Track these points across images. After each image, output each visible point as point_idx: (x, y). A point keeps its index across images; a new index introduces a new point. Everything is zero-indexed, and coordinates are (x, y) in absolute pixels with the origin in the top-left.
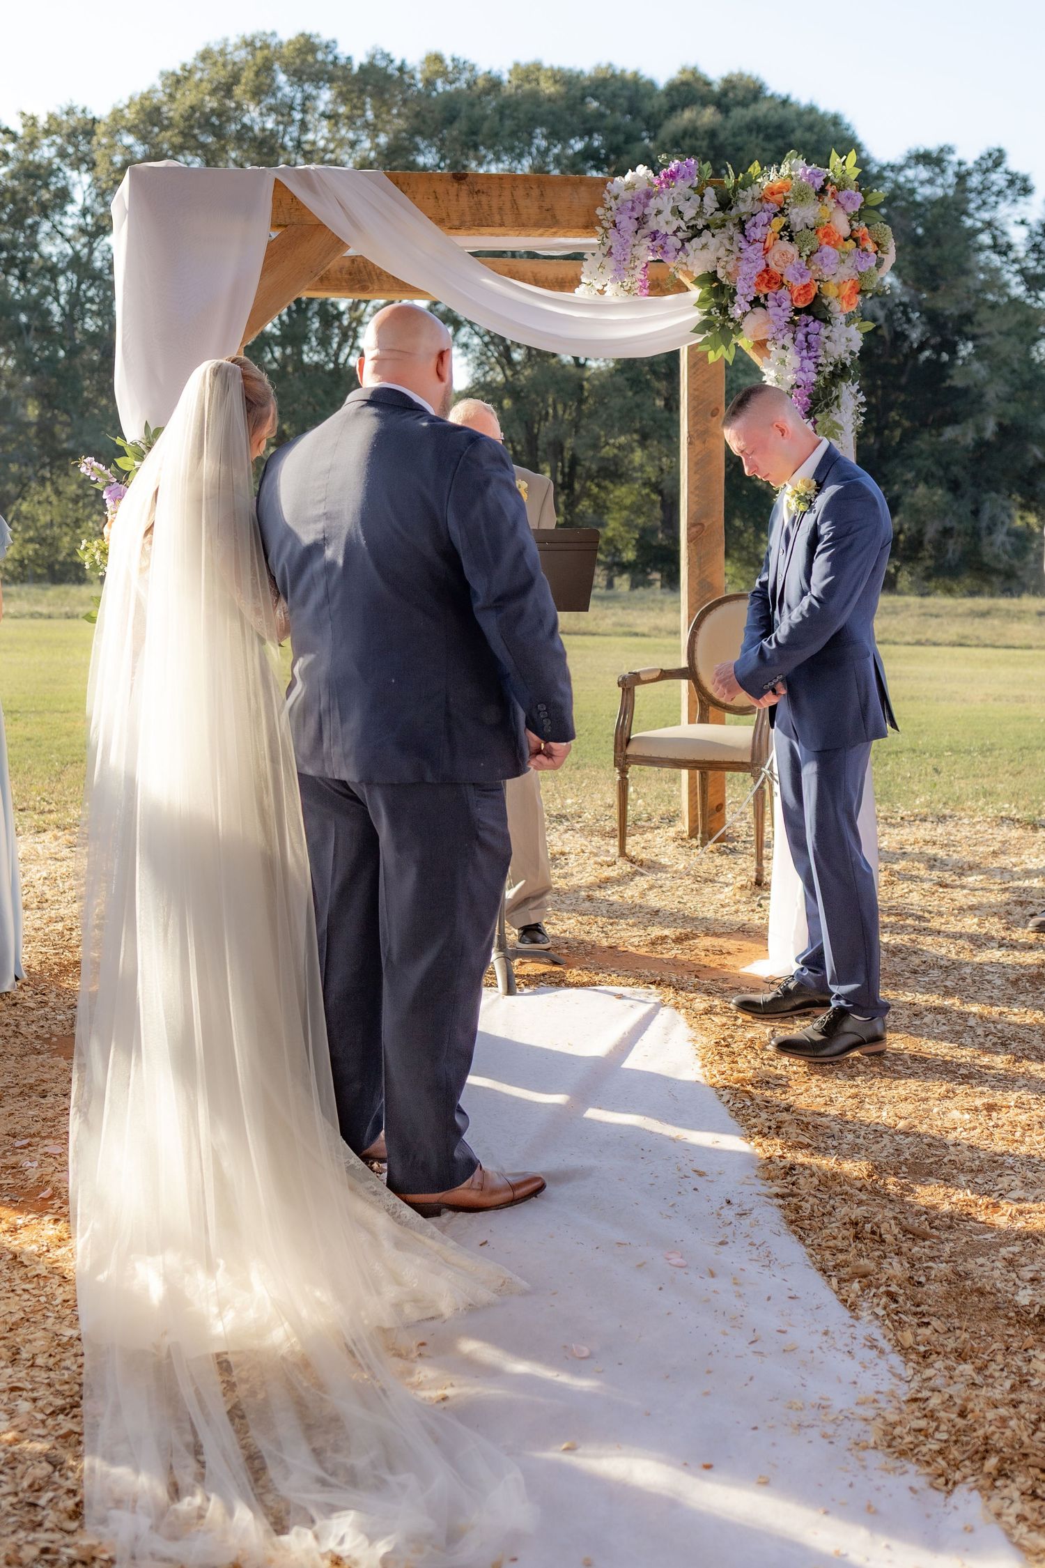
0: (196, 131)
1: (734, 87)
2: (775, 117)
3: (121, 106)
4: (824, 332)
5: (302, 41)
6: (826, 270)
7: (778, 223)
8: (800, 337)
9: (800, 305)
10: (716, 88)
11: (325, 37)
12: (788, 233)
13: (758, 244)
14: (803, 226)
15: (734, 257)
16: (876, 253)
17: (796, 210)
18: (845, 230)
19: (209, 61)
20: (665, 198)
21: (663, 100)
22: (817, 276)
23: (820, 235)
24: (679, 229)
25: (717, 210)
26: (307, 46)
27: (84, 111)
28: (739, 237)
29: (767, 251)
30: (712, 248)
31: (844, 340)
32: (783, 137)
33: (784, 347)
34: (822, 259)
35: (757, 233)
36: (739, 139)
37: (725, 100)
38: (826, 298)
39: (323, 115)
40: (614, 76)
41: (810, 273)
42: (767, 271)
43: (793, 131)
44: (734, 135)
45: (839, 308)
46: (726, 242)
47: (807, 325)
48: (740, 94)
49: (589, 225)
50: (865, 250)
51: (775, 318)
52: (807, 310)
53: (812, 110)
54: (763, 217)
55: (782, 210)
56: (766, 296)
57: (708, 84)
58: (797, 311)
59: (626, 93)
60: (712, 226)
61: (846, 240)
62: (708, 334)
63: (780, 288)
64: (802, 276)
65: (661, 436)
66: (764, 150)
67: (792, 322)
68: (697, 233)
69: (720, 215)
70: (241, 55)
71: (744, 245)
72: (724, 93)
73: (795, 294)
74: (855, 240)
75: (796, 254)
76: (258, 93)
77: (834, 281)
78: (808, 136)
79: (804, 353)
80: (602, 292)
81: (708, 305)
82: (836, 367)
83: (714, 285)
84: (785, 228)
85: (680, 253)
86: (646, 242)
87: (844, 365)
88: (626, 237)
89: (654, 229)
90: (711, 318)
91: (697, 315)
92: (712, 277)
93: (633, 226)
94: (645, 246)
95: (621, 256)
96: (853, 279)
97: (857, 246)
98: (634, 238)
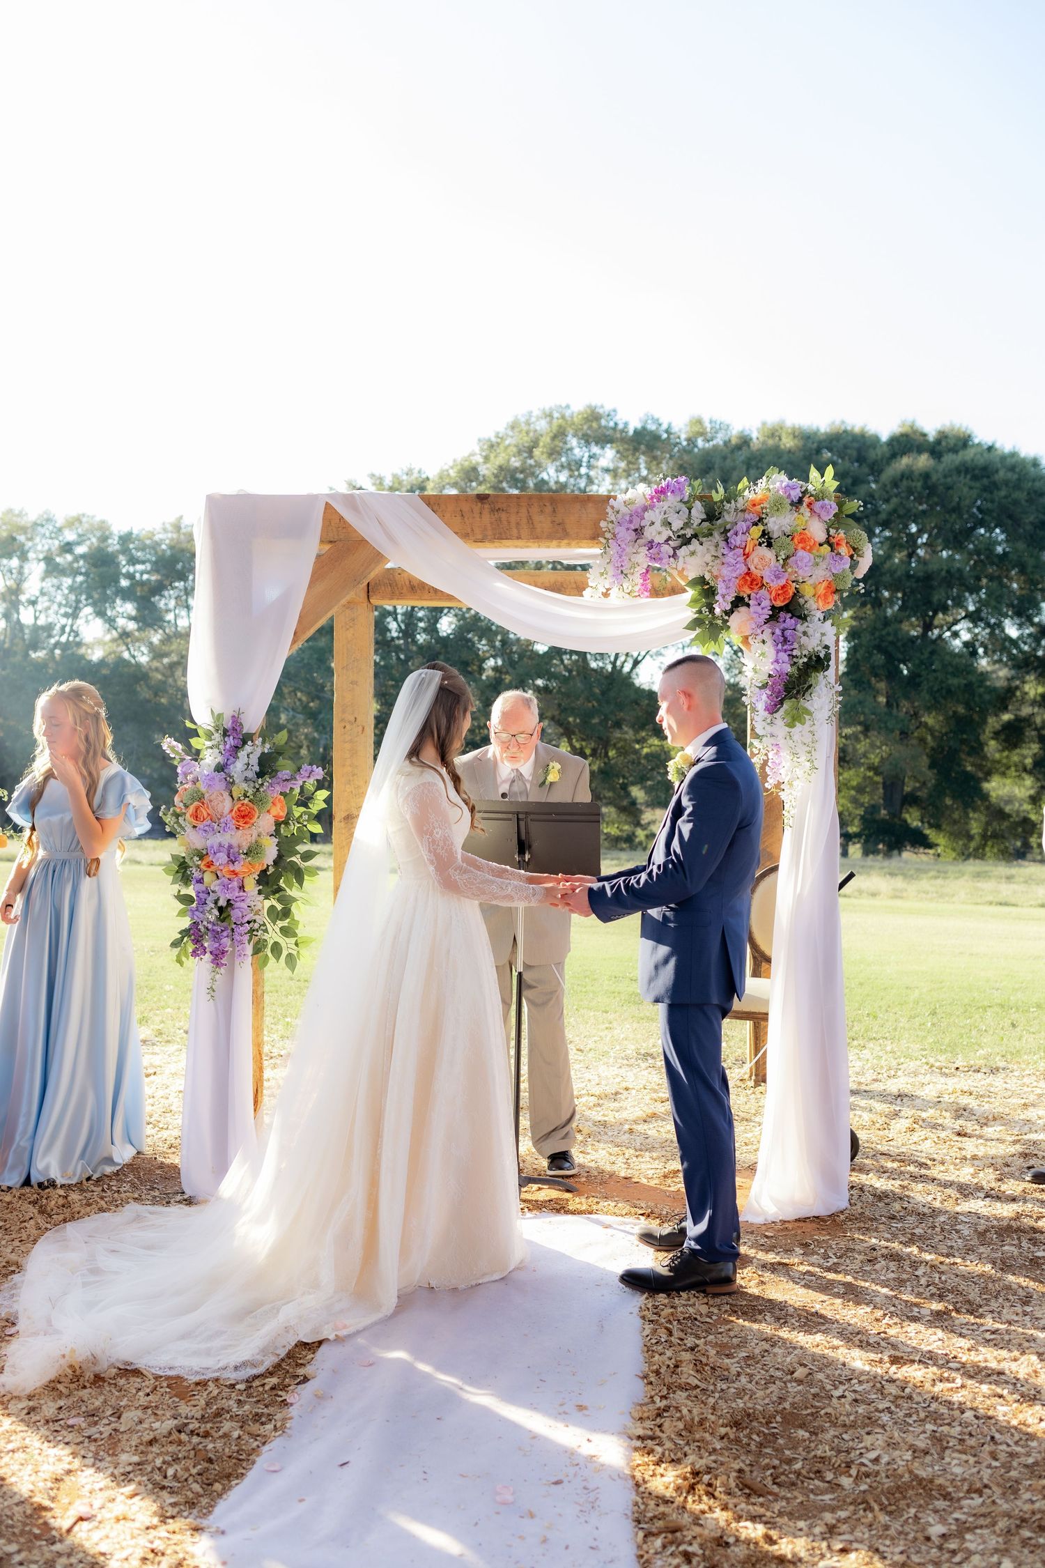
0: (504, 485)
1: (946, 437)
2: (981, 461)
3: (446, 467)
4: (801, 628)
5: (589, 411)
6: (800, 572)
7: (756, 532)
8: (778, 632)
9: (779, 604)
10: (931, 438)
11: (608, 407)
12: (767, 539)
13: (737, 550)
14: (780, 534)
15: (718, 561)
16: (851, 557)
17: (774, 519)
18: (822, 537)
19: (516, 430)
20: (657, 511)
21: (885, 449)
22: (793, 578)
23: (796, 540)
24: (669, 538)
25: (703, 520)
26: (593, 416)
27: (419, 472)
28: (722, 544)
29: (747, 555)
30: (699, 554)
31: (819, 635)
32: (988, 477)
33: (764, 642)
34: (797, 563)
35: (737, 541)
36: (949, 480)
37: (938, 448)
38: (802, 597)
39: (607, 470)
40: (845, 431)
41: (787, 574)
42: (749, 573)
43: (997, 471)
44: (945, 477)
45: (815, 606)
46: (712, 548)
47: (784, 622)
48: (952, 442)
49: (595, 536)
50: (839, 554)
51: (755, 615)
52: (786, 609)
53: (1013, 455)
54: (742, 526)
55: (761, 520)
56: (749, 596)
57: (925, 435)
58: (777, 610)
59: (856, 445)
60: (700, 536)
61: (821, 545)
62: (698, 630)
63: (761, 588)
64: (779, 577)
65: (880, 728)
66: (971, 488)
67: (771, 620)
68: (686, 542)
69: (706, 524)
70: (542, 426)
71: (727, 551)
72: (938, 442)
73: (773, 594)
74: (831, 545)
75: (774, 558)
76: (554, 453)
77: (810, 582)
78: (1009, 475)
79: (780, 645)
80: (606, 595)
81: (699, 605)
82: (810, 658)
83: (706, 587)
84: (764, 534)
85: (672, 559)
86: (644, 550)
87: (818, 657)
88: (623, 546)
89: (650, 539)
90: (701, 616)
91: (690, 614)
92: (702, 581)
93: (631, 536)
94: (643, 554)
95: (618, 562)
96: (828, 580)
97: (832, 551)
98: (633, 547)
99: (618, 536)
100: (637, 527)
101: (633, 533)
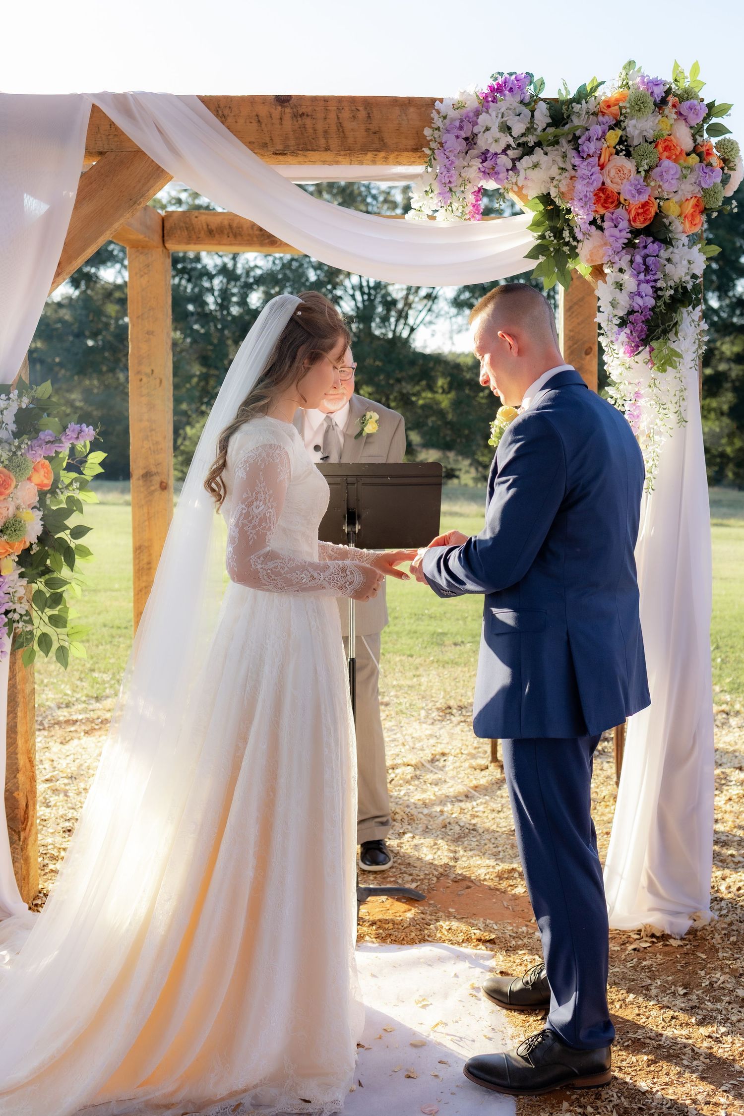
4: (664, 254)
6: (665, 186)
7: (613, 137)
8: (638, 259)
9: (639, 225)
12: (625, 147)
13: (592, 160)
14: (641, 140)
15: (566, 174)
16: (722, 169)
17: (633, 122)
18: (688, 145)
20: (494, 114)
22: (656, 193)
23: (660, 148)
24: (509, 147)
25: (549, 125)
28: (572, 153)
29: (602, 167)
30: (543, 166)
31: (685, 262)
33: (621, 270)
34: (661, 175)
35: (591, 148)
38: (667, 217)
41: (649, 189)
42: (603, 188)
45: (681, 228)
46: (559, 159)
47: (645, 247)
50: (710, 165)
51: (612, 240)
52: (647, 231)
54: (598, 130)
56: (602, 217)
58: (636, 233)
60: (545, 144)
61: (688, 154)
62: (542, 259)
63: (617, 206)
64: (640, 193)
67: (629, 245)
68: (528, 150)
69: (551, 130)
71: (577, 161)
73: (633, 213)
74: (699, 155)
75: (634, 169)
77: (675, 198)
79: (642, 276)
80: (432, 218)
81: (542, 229)
82: (676, 290)
83: (549, 208)
84: (621, 142)
85: (511, 172)
86: (477, 163)
87: (685, 288)
88: (452, 158)
89: (484, 148)
90: (545, 242)
91: (531, 240)
92: (546, 199)
93: (461, 145)
94: (475, 168)
95: (446, 178)
96: (696, 197)
97: (701, 161)
98: (464, 159)
99: (446, 146)
100: (469, 134)
101: (464, 143)
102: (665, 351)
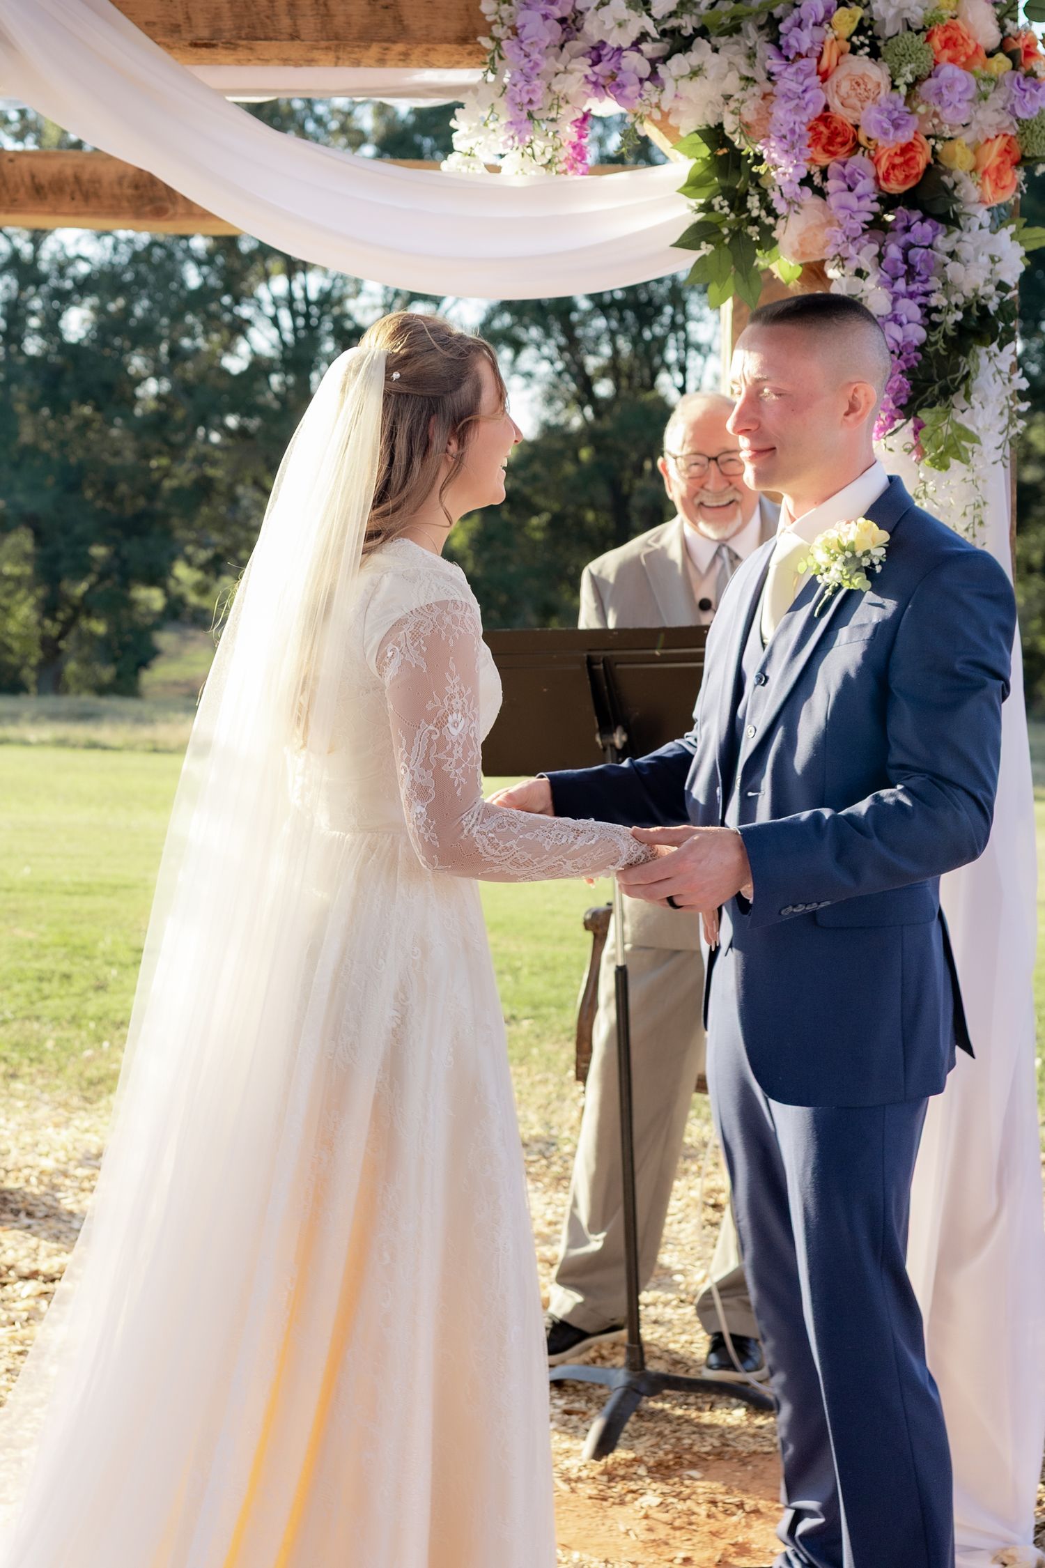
4: (943, 243)
6: (947, 114)
7: (846, 20)
8: (894, 251)
9: (895, 187)
12: (869, 40)
13: (805, 63)
14: (900, 26)
15: (756, 90)
18: (989, 35)
22: (929, 127)
23: (937, 42)
24: (644, 36)
28: (765, 50)
29: (825, 76)
30: (711, 74)
31: (984, 260)
33: (859, 273)
34: (939, 94)
35: (803, 40)
38: (949, 172)
41: (915, 120)
42: (825, 117)
45: (976, 194)
46: (742, 62)
47: (907, 229)
49: (468, 34)
50: (1032, 74)
51: (842, 214)
52: (910, 199)
54: (814, 8)
56: (824, 172)
58: (888, 202)
60: (713, 31)
61: (989, 54)
62: (706, 249)
63: (853, 151)
64: (897, 126)
67: (876, 226)
68: (679, 43)
69: (726, 6)
71: (776, 64)
73: (884, 164)
74: (1012, 56)
75: (885, 82)
77: (966, 137)
79: (901, 285)
80: (493, 169)
81: (707, 191)
82: (967, 312)
83: (721, 152)
84: (861, 29)
85: (648, 85)
86: (582, 67)
87: (984, 309)
88: (536, 56)
89: (596, 38)
90: (712, 218)
91: (685, 212)
92: (715, 136)
93: (550, 33)
94: (579, 75)
95: (524, 94)
96: (1005, 135)
97: (1015, 68)
98: (557, 58)
99: (524, 33)
100: (567, 11)
101: (558, 27)
102: (946, 429)
